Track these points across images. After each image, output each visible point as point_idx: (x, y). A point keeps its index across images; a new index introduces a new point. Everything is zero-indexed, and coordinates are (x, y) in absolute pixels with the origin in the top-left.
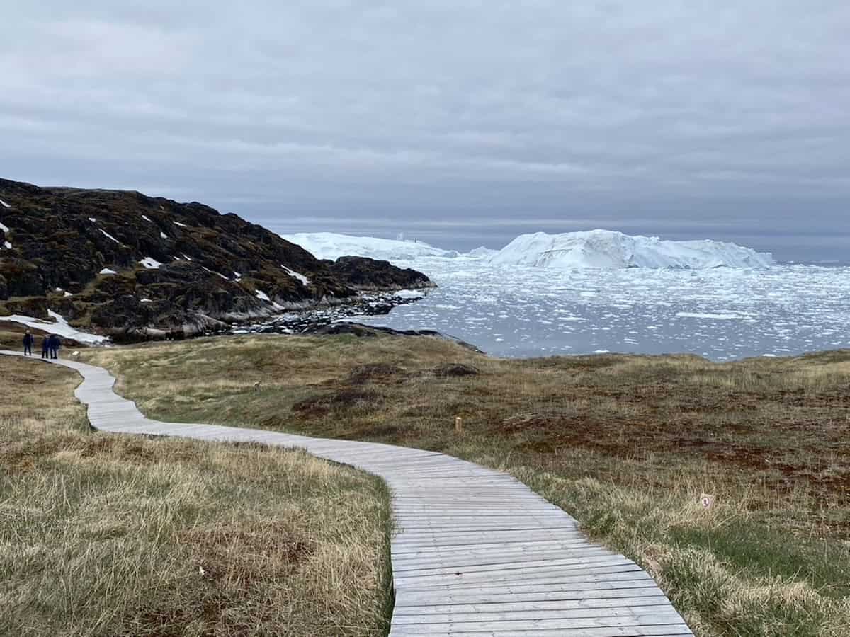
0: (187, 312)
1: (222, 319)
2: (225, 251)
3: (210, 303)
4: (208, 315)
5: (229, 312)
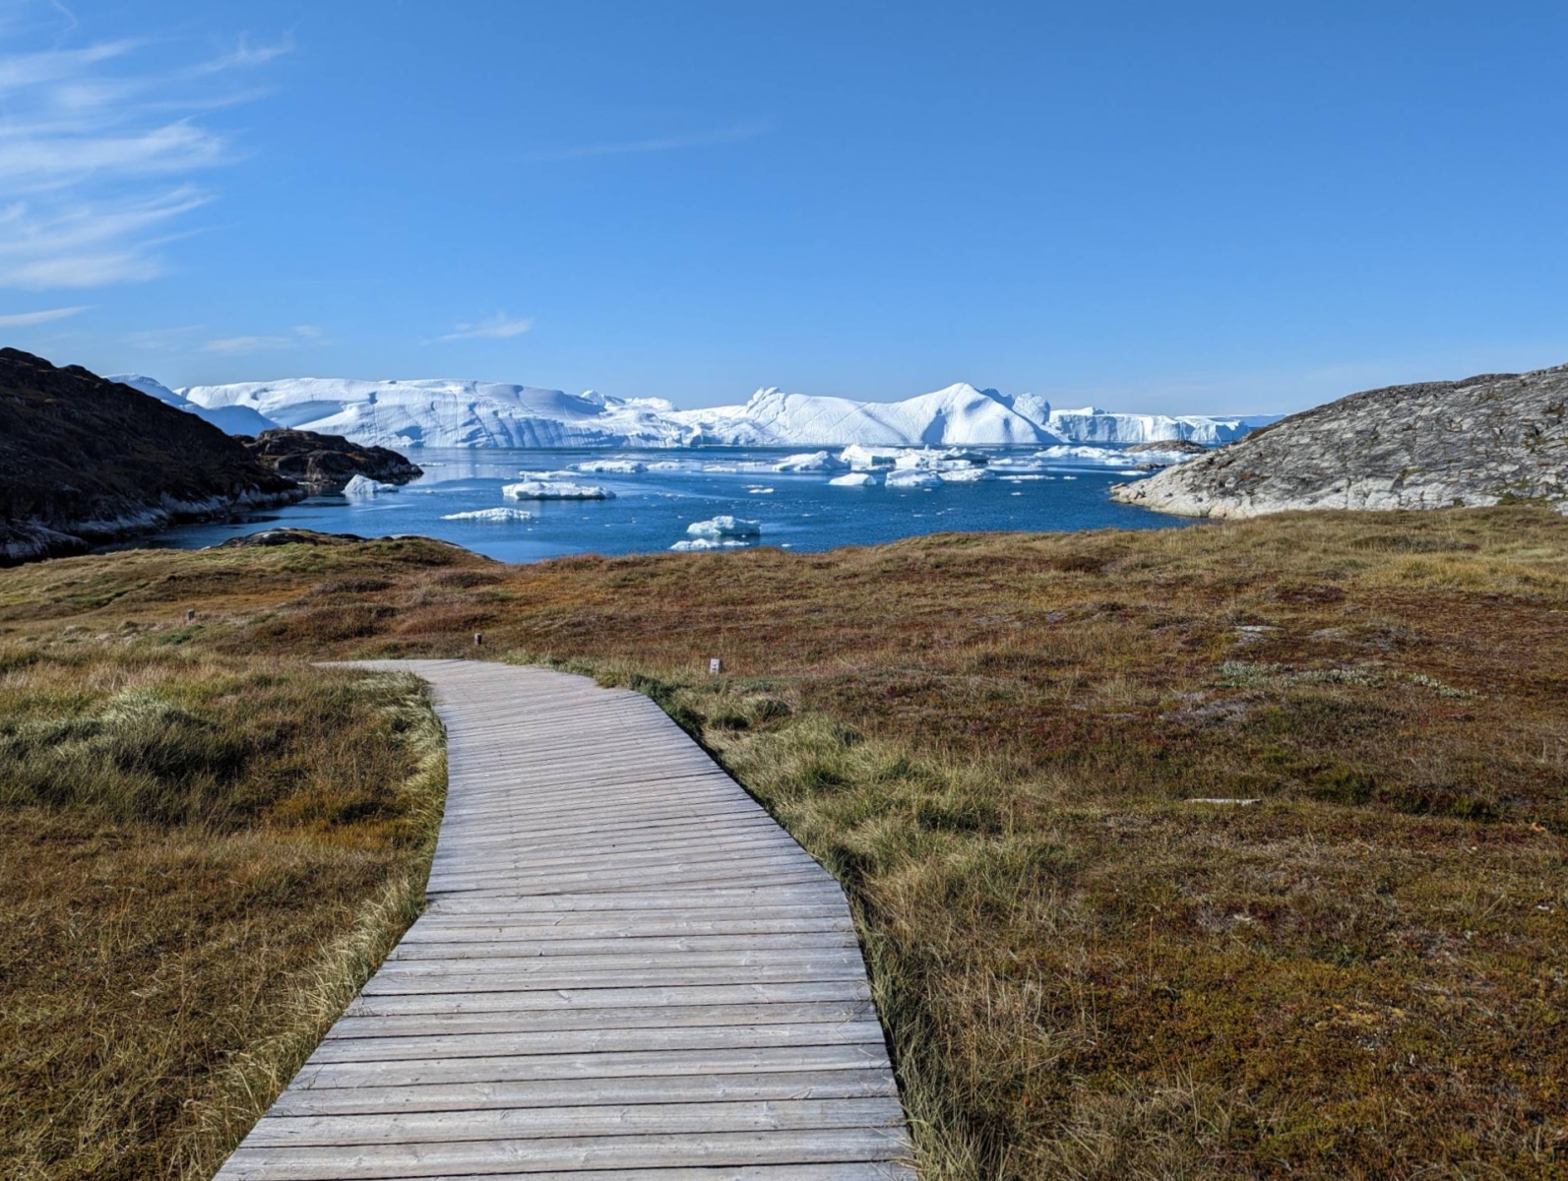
0: (12, 524)
1: (73, 533)
2: (72, 427)
3: (50, 509)
4: (49, 527)
5: (86, 521)
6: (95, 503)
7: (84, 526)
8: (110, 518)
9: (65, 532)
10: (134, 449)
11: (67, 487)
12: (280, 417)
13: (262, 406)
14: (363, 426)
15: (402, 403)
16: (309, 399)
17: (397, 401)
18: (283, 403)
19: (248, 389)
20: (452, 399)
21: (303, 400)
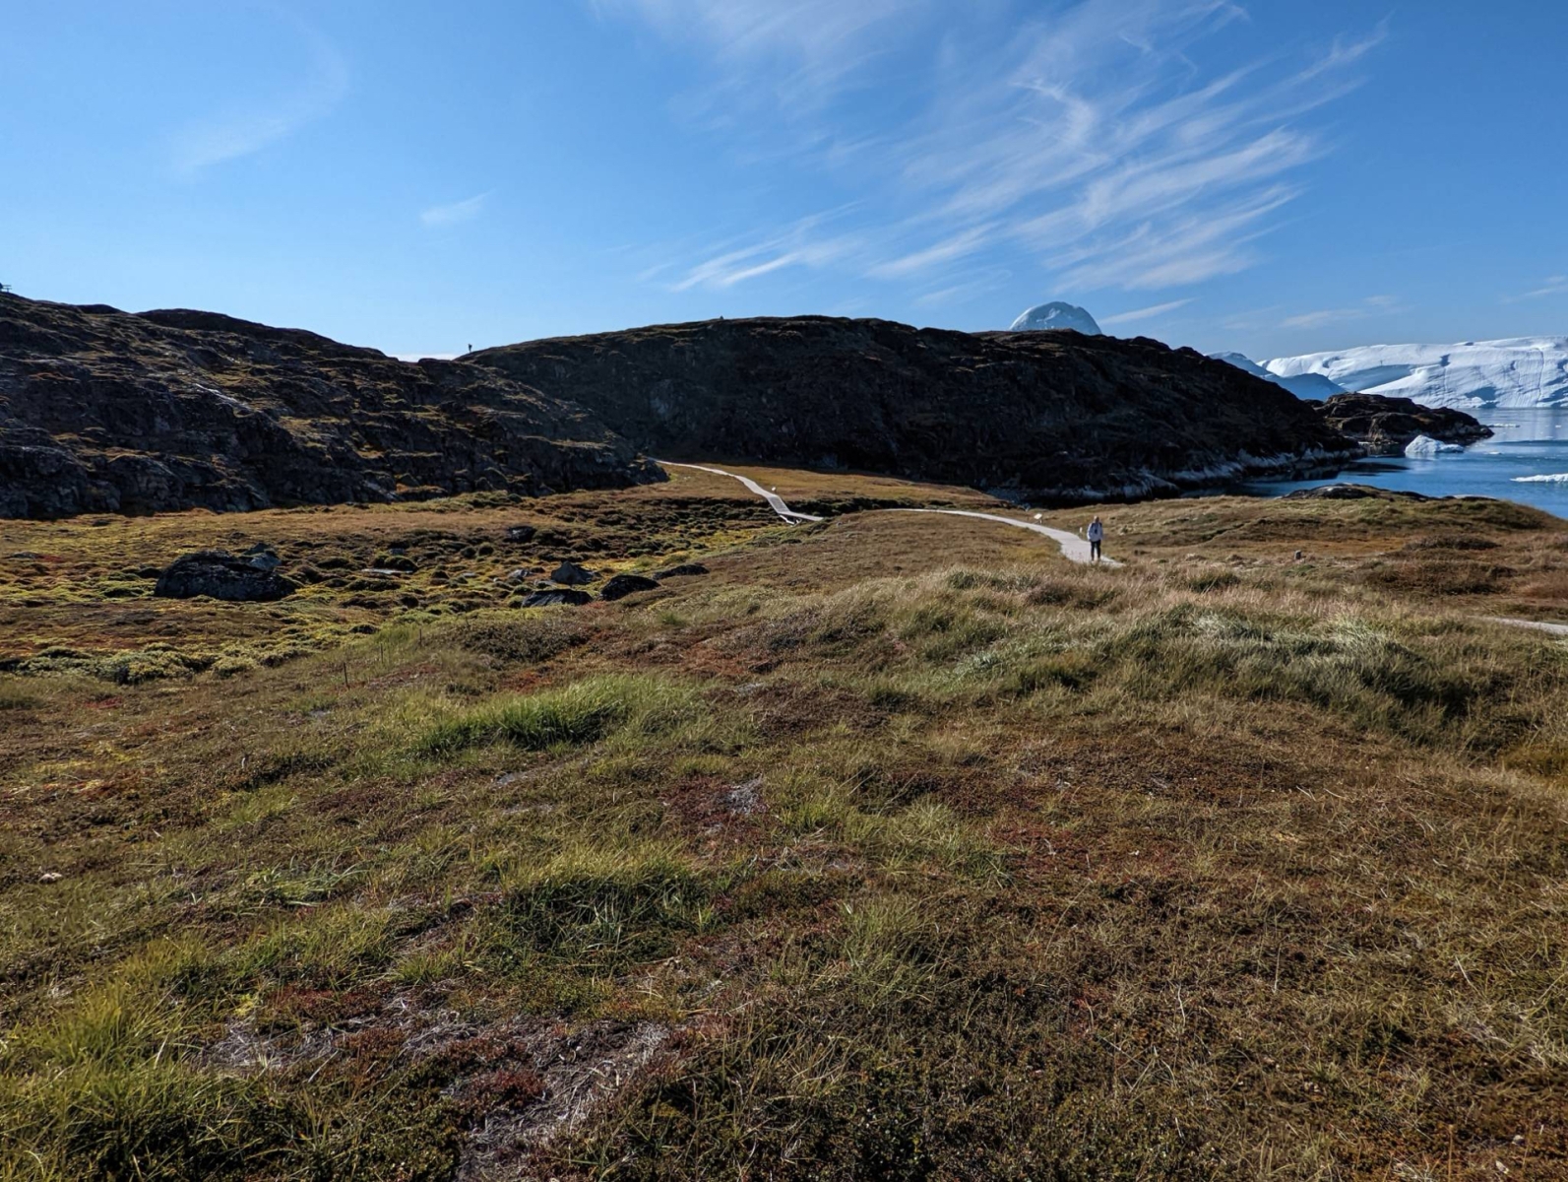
0: (1128, 470)
1: (1170, 480)
2: (1177, 395)
3: (1156, 460)
4: (1154, 474)
5: (1180, 471)
6: (1189, 456)
7: (1179, 475)
8: (1198, 469)
9: (1164, 479)
10: (1222, 414)
11: (1170, 444)
12: (1347, 382)
13: (1331, 373)
14: (1430, 388)
15: (1477, 364)
16: (1379, 364)
17: (1472, 362)
18: (1352, 370)
19: (1321, 358)
20: (1538, 357)
21: (1371, 366)
